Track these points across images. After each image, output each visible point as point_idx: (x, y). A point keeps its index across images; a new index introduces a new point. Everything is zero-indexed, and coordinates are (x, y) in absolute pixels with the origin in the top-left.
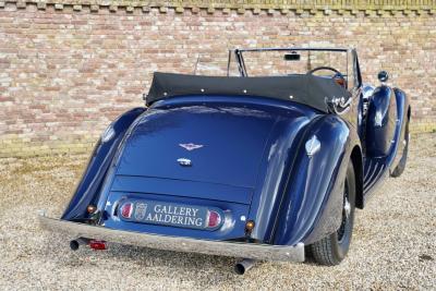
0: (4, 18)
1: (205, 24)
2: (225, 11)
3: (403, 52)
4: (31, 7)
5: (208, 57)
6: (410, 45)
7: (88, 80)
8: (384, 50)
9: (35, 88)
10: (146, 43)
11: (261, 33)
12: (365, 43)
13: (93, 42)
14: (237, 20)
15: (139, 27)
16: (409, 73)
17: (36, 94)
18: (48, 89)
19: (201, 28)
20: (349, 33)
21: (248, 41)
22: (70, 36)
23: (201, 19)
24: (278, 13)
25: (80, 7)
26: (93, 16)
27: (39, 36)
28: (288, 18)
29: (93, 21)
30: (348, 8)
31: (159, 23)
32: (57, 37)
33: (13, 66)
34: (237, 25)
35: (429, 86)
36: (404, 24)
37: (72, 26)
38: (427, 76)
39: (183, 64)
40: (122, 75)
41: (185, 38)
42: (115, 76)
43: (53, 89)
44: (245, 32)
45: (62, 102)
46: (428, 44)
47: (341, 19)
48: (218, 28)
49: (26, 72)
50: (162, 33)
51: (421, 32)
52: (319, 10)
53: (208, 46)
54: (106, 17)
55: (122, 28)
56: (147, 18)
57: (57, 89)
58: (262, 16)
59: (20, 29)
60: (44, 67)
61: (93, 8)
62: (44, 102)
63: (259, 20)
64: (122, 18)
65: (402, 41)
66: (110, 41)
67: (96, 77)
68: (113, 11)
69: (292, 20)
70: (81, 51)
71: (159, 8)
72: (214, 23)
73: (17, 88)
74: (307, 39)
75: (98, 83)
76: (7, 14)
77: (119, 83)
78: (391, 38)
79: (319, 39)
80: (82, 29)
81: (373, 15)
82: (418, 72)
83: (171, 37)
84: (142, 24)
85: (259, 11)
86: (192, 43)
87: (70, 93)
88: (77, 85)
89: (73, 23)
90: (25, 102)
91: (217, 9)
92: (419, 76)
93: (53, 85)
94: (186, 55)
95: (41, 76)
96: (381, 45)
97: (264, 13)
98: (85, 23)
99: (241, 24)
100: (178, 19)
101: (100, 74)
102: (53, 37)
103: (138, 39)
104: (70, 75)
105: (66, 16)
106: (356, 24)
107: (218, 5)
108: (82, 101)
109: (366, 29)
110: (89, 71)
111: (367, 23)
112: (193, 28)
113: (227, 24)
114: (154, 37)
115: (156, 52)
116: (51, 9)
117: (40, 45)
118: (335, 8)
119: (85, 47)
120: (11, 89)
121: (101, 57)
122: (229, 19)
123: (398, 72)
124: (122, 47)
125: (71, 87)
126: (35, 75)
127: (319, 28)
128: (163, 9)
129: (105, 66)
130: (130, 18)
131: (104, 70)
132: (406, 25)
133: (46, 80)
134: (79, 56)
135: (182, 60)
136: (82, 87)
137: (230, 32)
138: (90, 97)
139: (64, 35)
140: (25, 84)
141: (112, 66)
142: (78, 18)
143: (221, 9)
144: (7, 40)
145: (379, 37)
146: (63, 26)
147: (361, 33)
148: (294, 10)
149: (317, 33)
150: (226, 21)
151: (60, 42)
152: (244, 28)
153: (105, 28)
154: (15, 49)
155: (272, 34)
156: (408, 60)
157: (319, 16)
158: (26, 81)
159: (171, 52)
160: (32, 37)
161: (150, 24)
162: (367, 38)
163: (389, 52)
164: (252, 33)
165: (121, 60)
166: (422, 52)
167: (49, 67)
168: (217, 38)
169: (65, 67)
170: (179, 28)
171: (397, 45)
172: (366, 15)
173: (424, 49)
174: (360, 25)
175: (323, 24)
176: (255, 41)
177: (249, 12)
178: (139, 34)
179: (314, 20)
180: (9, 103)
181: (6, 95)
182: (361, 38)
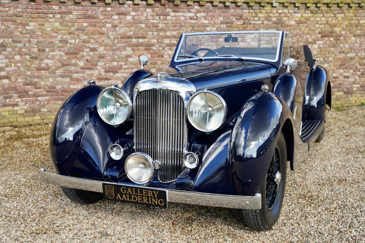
1: (172, 14)
2: (189, 3)
3: (337, 39)
6: (343, 32)
7: (73, 61)
8: (322, 37)
9: (28, 68)
10: (122, 30)
11: (219, 22)
12: (306, 32)
13: (77, 30)
14: (198, 11)
15: (116, 17)
16: (342, 56)
17: (29, 73)
18: (39, 69)
19: (169, 18)
20: (293, 23)
21: (208, 29)
22: (57, 24)
23: (168, 10)
24: (234, 5)
26: (76, 8)
27: (31, 24)
28: (242, 9)
29: (77, 11)
31: (133, 13)
32: (47, 25)
33: (9, 49)
34: (199, 15)
35: (359, 67)
36: (339, 15)
37: (58, 16)
38: (357, 59)
39: (154, 48)
40: (102, 57)
41: (155, 26)
42: (96, 58)
43: (44, 69)
44: (206, 22)
45: (51, 80)
46: (358, 32)
47: (286, 11)
48: (183, 18)
49: (19, 54)
50: (136, 22)
51: (353, 22)
52: (268, 3)
53: (175, 33)
54: (88, 8)
55: (101, 17)
56: (123, 9)
57: (47, 68)
58: (220, 8)
59: (14, 18)
60: (36, 50)
62: (36, 80)
63: (218, 12)
64: (101, 9)
65: (337, 29)
66: (92, 29)
67: (79, 59)
68: (94, 3)
69: (246, 12)
70: (67, 37)
71: (132, 1)
72: (180, 14)
73: (13, 68)
74: (257, 26)
75: (81, 64)
76: (3, 5)
77: (99, 64)
78: (328, 27)
79: (268, 27)
80: (67, 18)
81: (313, 7)
82: (349, 55)
83: (143, 26)
84: (118, 14)
85: (217, 3)
86: (162, 30)
87: (58, 72)
88: (63, 65)
89: (60, 13)
90: (20, 80)
92: (351, 58)
93: (43, 65)
94: (156, 41)
95: (32, 58)
96: (320, 33)
97: (221, 5)
98: (70, 13)
99: (203, 14)
100: (149, 10)
101: (83, 56)
102: (43, 25)
103: (115, 26)
104: (57, 57)
105: (54, 7)
106: (299, 15)
108: (67, 80)
109: (307, 19)
110: (74, 53)
111: (308, 14)
112: (162, 17)
113: (190, 14)
114: (129, 25)
117: (32, 32)
118: (281, 1)
119: (70, 34)
120: (8, 69)
121: (84, 42)
122: (192, 10)
123: (333, 55)
124: (102, 34)
125: (58, 68)
126: (28, 57)
127: (268, 18)
128: (136, 2)
129: (88, 50)
130: (109, 9)
131: (86, 53)
132: (340, 16)
133: (37, 62)
134: (65, 42)
135: (153, 45)
136: (68, 68)
137: (193, 21)
138: (75, 76)
139: (53, 23)
140: (19, 65)
141: (93, 50)
142: (64, 9)
143: (186, 2)
144: (3, 28)
145: (317, 26)
146: (51, 16)
147: (303, 23)
148: (247, 3)
149: (266, 22)
150: (190, 12)
151: (49, 29)
152: (205, 18)
153: (87, 17)
154: (10, 35)
155: (229, 23)
156: (342, 45)
157: (268, 8)
158: (21, 62)
159: (144, 38)
160: (24, 25)
161: (125, 14)
162: (308, 27)
163: (326, 39)
164: (212, 22)
165: (101, 45)
166: (353, 39)
167: (39, 50)
168: (182, 26)
169: (53, 50)
170: (150, 18)
171: (333, 32)
172: (307, 8)
173: (354, 36)
174: (302, 16)
175: (271, 15)
176: (214, 29)
177: (209, 4)
178: (116, 23)
179: (263, 11)
180: (5, 81)
181: (3, 74)
182: (303, 27)
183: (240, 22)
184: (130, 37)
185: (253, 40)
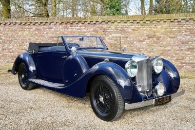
1: (70, 28)
2: (76, 23)
3: (158, 39)
4: (17, 24)
5: (71, 39)
6: (162, 35)
8: (149, 38)
10: (50, 35)
11: (91, 31)
12: (138, 35)
13: (34, 35)
14: (81, 26)
15: (48, 29)
16: (162, 48)
17: (19, 51)
20: (130, 30)
21: (86, 34)
23: (68, 26)
24: (98, 23)
25: (29, 23)
27: (19, 33)
28: (103, 24)
29: (34, 28)
30: (128, 19)
31: (54, 28)
33: (13, 42)
34: (82, 28)
35: (174, 55)
36: (158, 26)
37: (28, 30)
38: (172, 51)
44: (85, 31)
46: (172, 36)
47: (126, 24)
48: (75, 29)
49: (16, 44)
51: (168, 30)
52: (115, 21)
54: (38, 26)
55: (42, 30)
56: (50, 26)
59: (15, 31)
61: (33, 23)
63: (90, 26)
64: (43, 26)
68: (39, 24)
69: (104, 26)
70: (31, 37)
76: (11, 26)
78: (151, 32)
79: (116, 33)
82: (167, 48)
92: (168, 50)
93: (23, 48)
96: (147, 36)
97: (92, 23)
98: (32, 28)
99: (84, 27)
100: (60, 26)
105: (26, 26)
106: (134, 27)
107: (73, 21)
111: (138, 26)
112: (66, 29)
113: (78, 28)
114: (53, 32)
116: (22, 24)
117: (20, 36)
118: (122, 20)
121: (37, 39)
123: (156, 48)
124: (43, 36)
126: (18, 45)
127: (116, 28)
128: (54, 23)
130: (45, 26)
133: (21, 47)
134: (30, 39)
137: (79, 30)
139: (26, 32)
140: (16, 48)
142: (30, 27)
145: (145, 32)
146: (26, 30)
147: (136, 30)
148: (104, 21)
149: (115, 30)
152: (85, 29)
153: (37, 30)
155: (96, 31)
156: (161, 43)
157: (116, 23)
160: (17, 33)
162: (139, 33)
163: (151, 39)
164: (88, 30)
166: (169, 39)
167: (22, 42)
168: (74, 33)
170: (61, 29)
171: (155, 35)
172: (138, 23)
173: (170, 38)
174: (135, 27)
175: (118, 27)
176: (89, 34)
177: (86, 23)
178: (48, 32)
179: (114, 25)
180: (12, 53)
181: (11, 51)
182: (136, 33)
183: (101, 31)
184: (53, 38)
185: (109, 39)
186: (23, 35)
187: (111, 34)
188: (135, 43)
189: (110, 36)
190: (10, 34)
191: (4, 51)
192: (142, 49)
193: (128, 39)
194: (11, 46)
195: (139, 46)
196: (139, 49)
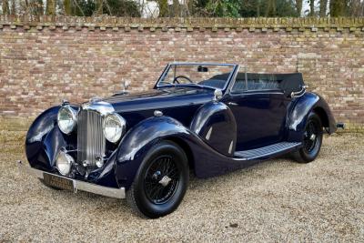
0: (68, 37)
1: (210, 39)
2: (226, 30)
4: (85, 29)
9: (86, 84)
10: (164, 54)
11: (256, 46)
12: (350, 55)
13: (126, 53)
14: (237, 37)
15: (159, 42)
17: (87, 88)
18: (95, 85)
19: (207, 43)
20: (335, 46)
21: (245, 53)
22: (111, 49)
23: (206, 36)
24: (271, 31)
25: (117, 29)
27: (90, 49)
28: (280, 34)
29: (126, 38)
30: (333, 26)
31: (175, 39)
32: (102, 50)
33: (72, 69)
34: (236, 40)
37: (112, 42)
40: (146, 76)
41: (194, 50)
42: (141, 77)
43: (98, 85)
44: (243, 46)
47: (327, 35)
48: (220, 43)
49: (80, 73)
50: (177, 47)
52: (306, 28)
53: (213, 56)
54: (136, 35)
55: (147, 43)
56: (166, 36)
57: (101, 85)
58: (257, 34)
59: (78, 44)
60: (93, 70)
61: (127, 29)
62: (92, 94)
63: (254, 37)
64: (147, 36)
66: (138, 52)
67: (128, 78)
68: (140, 31)
69: (284, 37)
70: (118, 59)
71: (174, 28)
73: (74, 84)
74: (295, 50)
76: (70, 34)
77: (144, 82)
79: (307, 51)
80: (119, 44)
81: (358, 31)
83: (184, 50)
84: (162, 40)
85: (254, 29)
86: (200, 53)
87: (110, 88)
88: (114, 83)
89: (113, 40)
90: (79, 94)
91: (218, 28)
93: (98, 82)
95: (90, 76)
97: (258, 31)
98: (121, 40)
99: (240, 39)
100: (188, 36)
101: (130, 75)
102: (99, 50)
103: (158, 50)
104: (109, 76)
105: (108, 35)
106: (342, 39)
107: (220, 26)
109: (351, 43)
110: (123, 73)
111: (352, 38)
112: (201, 42)
113: (227, 40)
114: (171, 49)
115: (172, 60)
116: (97, 30)
117: (91, 55)
118: (321, 26)
119: (120, 57)
120: (71, 85)
121: (132, 63)
122: (229, 36)
124: (147, 57)
125: (110, 85)
126: (86, 75)
127: (307, 43)
128: (177, 30)
129: (135, 70)
130: (154, 36)
131: (133, 73)
133: (93, 79)
134: (116, 63)
136: (118, 85)
137: (230, 46)
139: (107, 48)
140: (80, 82)
141: (139, 70)
142: (116, 36)
143: (223, 28)
144: (69, 52)
146: (106, 42)
147: (347, 47)
148: (285, 28)
149: (305, 46)
150: (227, 37)
151: (103, 53)
152: (242, 42)
153: (134, 43)
154: (74, 58)
155: (265, 47)
157: (307, 33)
158: (81, 79)
159: (184, 60)
160: (85, 50)
161: (167, 40)
162: (352, 50)
164: (249, 46)
165: (146, 66)
167: (96, 70)
169: (106, 70)
170: (190, 43)
172: (351, 32)
174: (345, 40)
175: (311, 39)
176: (251, 53)
177: (246, 30)
178: (160, 47)
179: (303, 36)
180: (69, 94)
181: (67, 88)
182: (346, 51)
183: (277, 47)
185: (291, 63)
186: (99, 54)
187: (295, 54)
188: (343, 70)
189: (294, 56)
190: (65, 50)
191: (49, 89)
192: (354, 82)
193: (329, 63)
194: (67, 78)
195: (350, 76)
196: (349, 82)
